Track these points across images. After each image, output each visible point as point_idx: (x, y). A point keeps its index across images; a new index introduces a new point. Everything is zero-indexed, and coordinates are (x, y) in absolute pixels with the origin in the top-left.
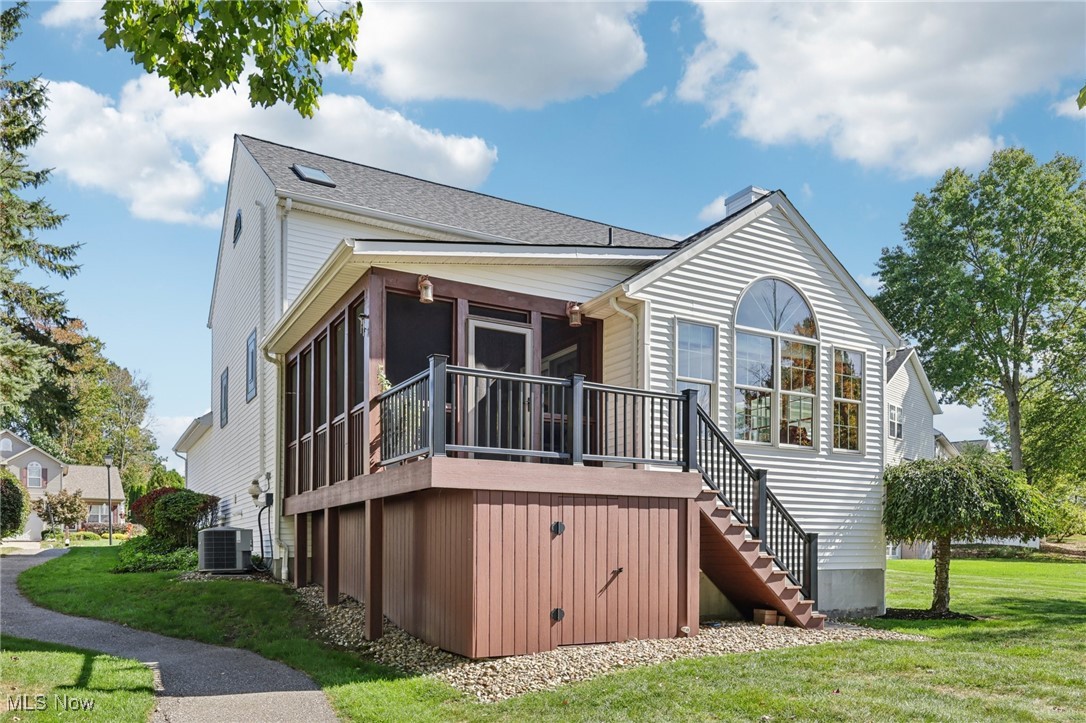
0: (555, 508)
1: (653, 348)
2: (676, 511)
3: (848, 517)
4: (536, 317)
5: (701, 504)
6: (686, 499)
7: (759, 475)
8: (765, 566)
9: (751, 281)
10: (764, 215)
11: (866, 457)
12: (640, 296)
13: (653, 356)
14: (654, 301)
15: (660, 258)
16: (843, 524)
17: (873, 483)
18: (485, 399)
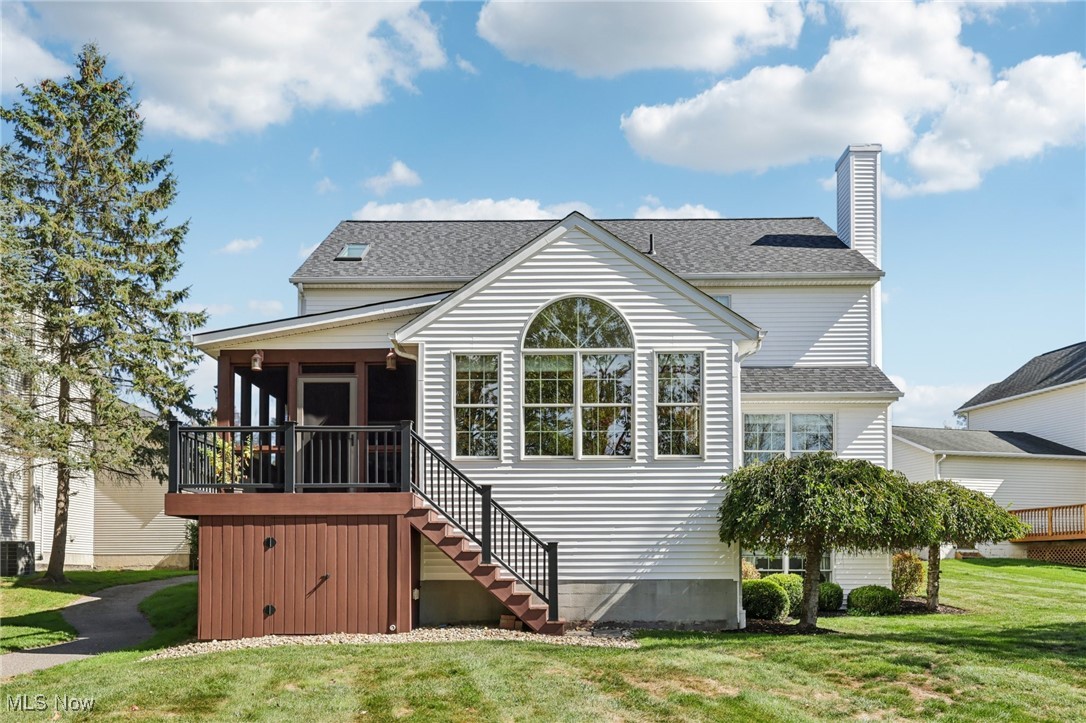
0: (268, 528)
1: (428, 383)
2: (386, 526)
3: (681, 525)
4: (361, 369)
5: (412, 520)
6: (396, 516)
7: (485, 490)
8: (487, 574)
9: (541, 305)
10: (560, 239)
11: (707, 461)
12: (414, 340)
13: (428, 390)
14: (428, 342)
15: (435, 303)
16: (673, 532)
17: (718, 488)
18: (309, 443)
